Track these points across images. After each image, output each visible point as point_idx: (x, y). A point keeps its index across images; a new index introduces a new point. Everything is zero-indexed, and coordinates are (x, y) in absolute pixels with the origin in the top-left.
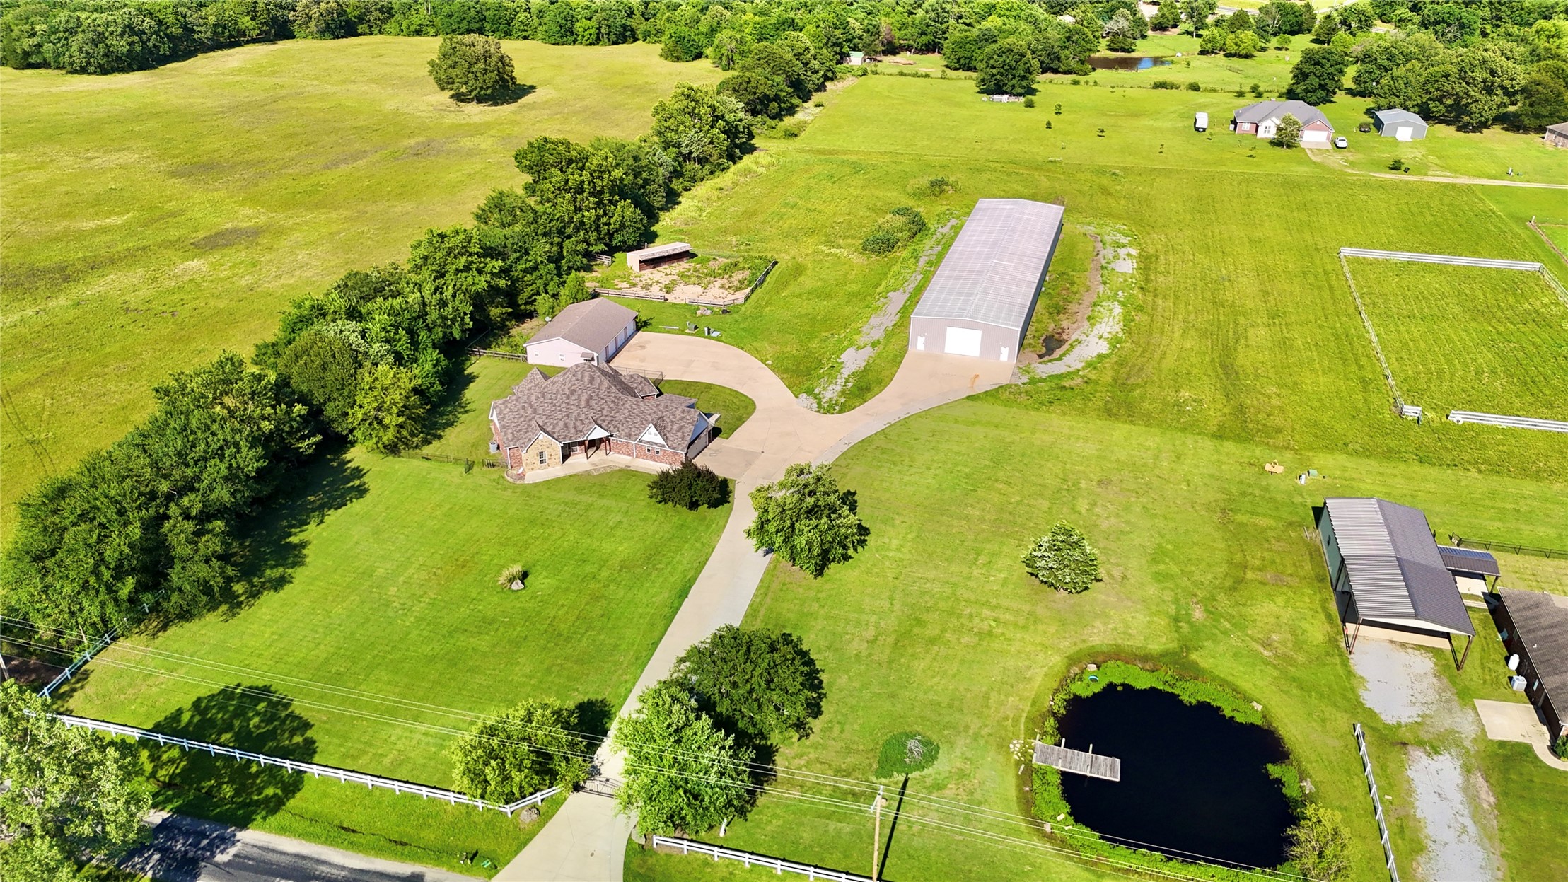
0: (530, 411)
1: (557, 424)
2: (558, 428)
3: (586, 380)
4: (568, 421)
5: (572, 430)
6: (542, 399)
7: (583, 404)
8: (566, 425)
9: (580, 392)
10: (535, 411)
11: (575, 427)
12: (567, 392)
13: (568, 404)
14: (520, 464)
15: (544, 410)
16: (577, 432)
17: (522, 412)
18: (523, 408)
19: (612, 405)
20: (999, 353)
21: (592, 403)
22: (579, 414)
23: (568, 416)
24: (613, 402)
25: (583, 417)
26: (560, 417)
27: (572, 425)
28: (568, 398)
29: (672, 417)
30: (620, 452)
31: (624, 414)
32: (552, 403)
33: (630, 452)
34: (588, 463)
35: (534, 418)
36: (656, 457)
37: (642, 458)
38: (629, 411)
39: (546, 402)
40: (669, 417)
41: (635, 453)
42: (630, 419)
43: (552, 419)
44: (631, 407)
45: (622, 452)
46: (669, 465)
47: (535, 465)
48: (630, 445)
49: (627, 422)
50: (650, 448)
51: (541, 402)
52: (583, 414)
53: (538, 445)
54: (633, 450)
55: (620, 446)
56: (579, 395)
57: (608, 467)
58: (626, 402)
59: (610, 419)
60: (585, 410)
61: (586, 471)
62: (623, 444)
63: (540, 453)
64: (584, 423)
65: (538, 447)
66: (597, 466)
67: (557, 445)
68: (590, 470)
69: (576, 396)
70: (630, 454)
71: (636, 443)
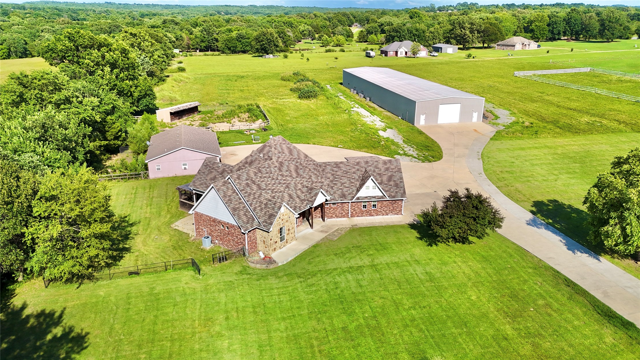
0: (255, 187)
1: (283, 196)
3: (286, 151)
4: (290, 192)
5: (297, 200)
6: (260, 175)
7: (294, 175)
10: (259, 187)
11: (298, 197)
12: (277, 164)
13: (283, 176)
14: (255, 248)
15: (266, 185)
16: (301, 200)
17: (248, 189)
18: (248, 185)
20: (472, 117)
21: (301, 172)
22: (295, 184)
23: (288, 187)
24: (314, 169)
25: (300, 186)
26: (282, 189)
28: (280, 170)
29: (376, 170)
30: (334, 216)
31: (329, 178)
32: (269, 177)
33: (344, 213)
34: (315, 231)
35: (261, 194)
36: (372, 211)
37: (358, 216)
38: (333, 175)
39: (265, 177)
40: (374, 171)
41: (350, 213)
42: (337, 181)
43: (276, 192)
44: (333, 170)
45: (336, 216)
46: (387, 216)
47: (277, 244)
48: (345, 205)
49: (335, 184)
50: (366, 204)
51: (261, 177)
52: (298, 183)
53: (280, 220)
54: (348, 210)
55: (334, 209)
56: (288, 166)
57: (337, 230)
58: (325, 166)
59: (320, 184)
60: (298, 179)
61: (324, 238)
62: (338, 206)
63: (281, 229)
64: (303, 192)
65: (280, 223)
66: (327, 232)
67: (294, 217)
68: (326, 237)
69: (286, 167)
70: (344, 215)
71: (353, 201)
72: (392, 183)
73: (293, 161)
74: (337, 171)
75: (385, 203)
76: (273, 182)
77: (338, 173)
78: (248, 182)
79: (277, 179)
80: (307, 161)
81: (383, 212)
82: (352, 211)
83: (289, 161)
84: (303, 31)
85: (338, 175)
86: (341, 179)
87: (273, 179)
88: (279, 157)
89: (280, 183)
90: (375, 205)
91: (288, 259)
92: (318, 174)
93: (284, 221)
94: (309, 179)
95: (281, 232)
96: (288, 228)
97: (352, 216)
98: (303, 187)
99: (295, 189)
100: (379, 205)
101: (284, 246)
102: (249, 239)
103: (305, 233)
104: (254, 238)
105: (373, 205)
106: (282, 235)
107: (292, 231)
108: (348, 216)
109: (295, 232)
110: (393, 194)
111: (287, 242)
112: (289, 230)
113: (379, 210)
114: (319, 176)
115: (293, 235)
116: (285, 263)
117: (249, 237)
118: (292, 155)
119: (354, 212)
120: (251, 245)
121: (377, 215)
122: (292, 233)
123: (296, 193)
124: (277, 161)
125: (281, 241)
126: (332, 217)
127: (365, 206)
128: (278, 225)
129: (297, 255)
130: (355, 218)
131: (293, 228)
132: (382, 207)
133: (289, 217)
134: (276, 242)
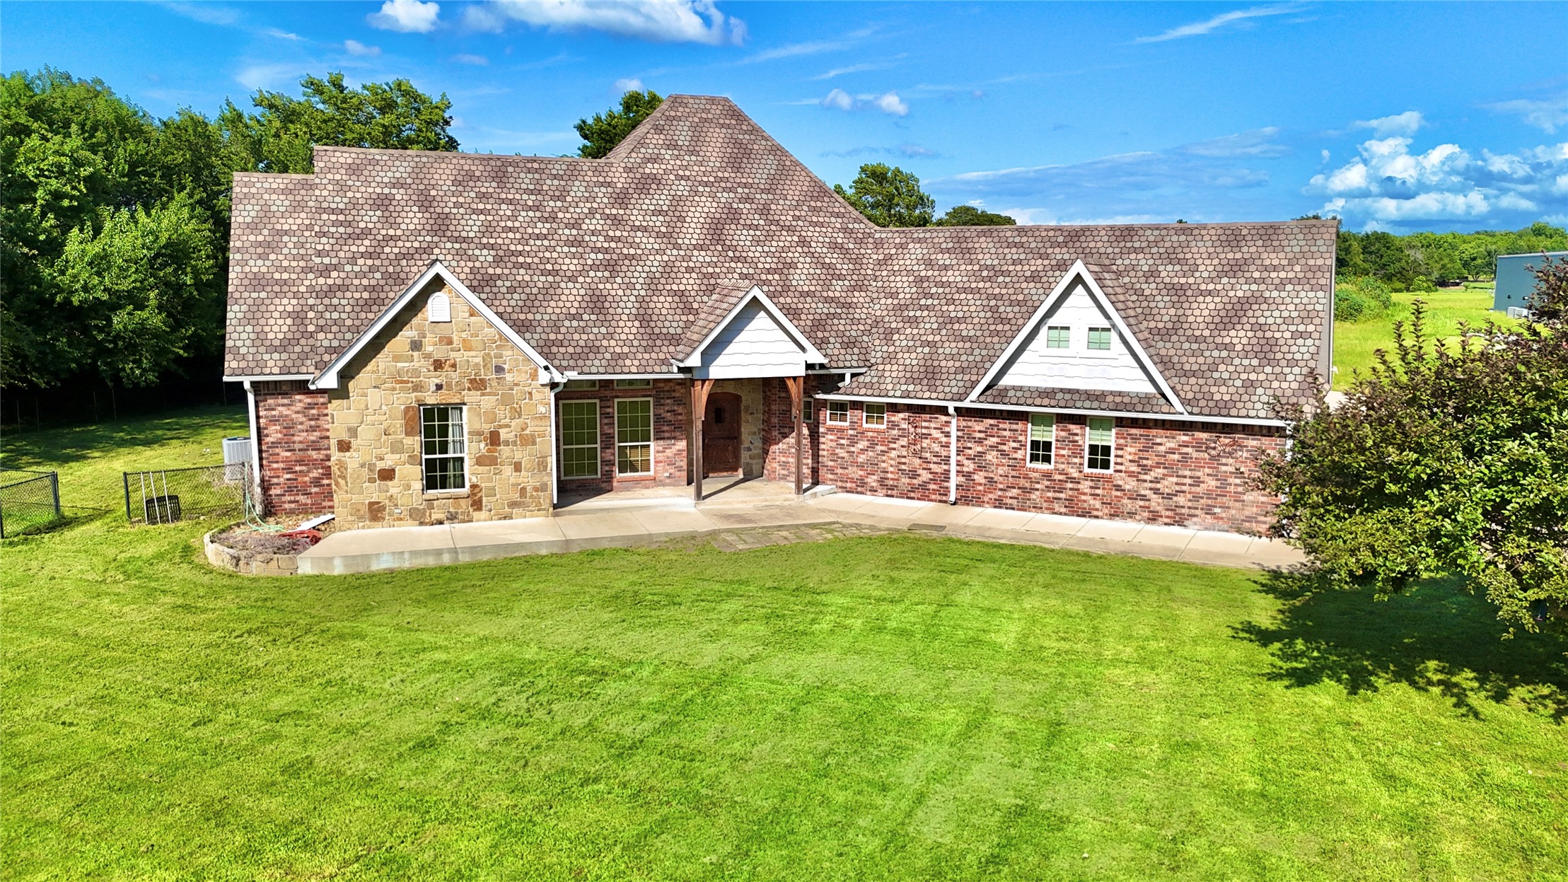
0: (413, 220)
1: (549, 292)
2: (552, 309)
3: (715, 152)
4: (613, 288)
5: (628, 329)
6: (489, 187)
7: (692, 232)
8: (597, 303)
9: (682, 188)
10: (441, 226)
11: (644, 317)
12: (620, 178)
13: (617, 221)
14: (322, 499)
15: (488, 229)
16: (653, 336)
17: (370, 218)
18: (382, 203)
19: (833, 258)
21: (741, 237)
22: (668, 270)
23: (612, 267)
24: (834, 246)
25: (689, 283)
26: (572, 265)
27: (630, 304)
29: (1166, 271)
30: (872, 481)
31: (894, 295)
32: (536, 208)
33: (925, 476)
34: (703, 512)
35: (427, 250)
36: (1085, 486)
37: (999, 504)
38: (920, 280)
39: (511, 202)
40: (1152, 274)
41: (954, 480)
42: (927, 307)
43: (528, 266)
45: (882, 482)
46: (1176, 529)
47: (394, 487)
48: (930, 425)
50: (1051, 434)
51: (483, 197)
52: (689, 270)
53: (419, 362)
54: (947, 460)
55: (873, 445)
56: (677, 201)
57: (814, 526)
58: (902, 246)
59: (824, 309)
60: (700, 257)
61: (693, 537)
62: (893, 425)
63: (429, 413)
64: (689, 310)
65: (416, 373)
66: (750, 521)
67: (534, 376)
68: (713, 534)
69: (663, 200)
70: (923, 486)
71: (966, 404)
72: (1239, 337)
73: (730, 190)
74: (946, 268)
75: (1166, 442)
76: (542, 228)
77: (950, 276)
78: (399, 194)
79: (576, 225)
80: (815, 209)
81: (1156, 502)
82: (969, 466)
83: (706, 184)
84: (1474, 259)
85: (942, 285)
86: (952, 301)
87: (552, 218)
88: (654, 160)
89: (575, 242)
90: (1106, 450)
91: (366, 557)
92: (844, 268)
93: (455, 376)
94: (768, 271)
95: (429, 432)
96: (487, 428)
97: (967, 497)
98: (710, 291)
99: (653, 285)
100: (1131, 451)
101: (452, 518)
102: (274, 433)
103: (640, 508)
104: (314, 436)
105: (1093, 449)
106: (444, 450)
107: (520, 454)
108: (946, 492)
109: (542, 466)
110: (1221, 393)
111: (478, 505)
112: (494, 439)
113: (1130, 484)
114: (840, 277)
115: (527, 479)
116: (338, 569)
117: (274, 421)
118: (738, 169)
119: (979, 477)
120: (289, 470)
121: (1112, 516)
122: (518, 467)
123: (641, 301)
124: (628, 170)
125: (431, 484)
126: (863, 484)
127: (1041, 451)
128: (399, 379)
129: (446, 559)
130: (978, 510)
131: (527, 441)
132: (1146, 469)
133: (499, 369)
134: (387, 475)
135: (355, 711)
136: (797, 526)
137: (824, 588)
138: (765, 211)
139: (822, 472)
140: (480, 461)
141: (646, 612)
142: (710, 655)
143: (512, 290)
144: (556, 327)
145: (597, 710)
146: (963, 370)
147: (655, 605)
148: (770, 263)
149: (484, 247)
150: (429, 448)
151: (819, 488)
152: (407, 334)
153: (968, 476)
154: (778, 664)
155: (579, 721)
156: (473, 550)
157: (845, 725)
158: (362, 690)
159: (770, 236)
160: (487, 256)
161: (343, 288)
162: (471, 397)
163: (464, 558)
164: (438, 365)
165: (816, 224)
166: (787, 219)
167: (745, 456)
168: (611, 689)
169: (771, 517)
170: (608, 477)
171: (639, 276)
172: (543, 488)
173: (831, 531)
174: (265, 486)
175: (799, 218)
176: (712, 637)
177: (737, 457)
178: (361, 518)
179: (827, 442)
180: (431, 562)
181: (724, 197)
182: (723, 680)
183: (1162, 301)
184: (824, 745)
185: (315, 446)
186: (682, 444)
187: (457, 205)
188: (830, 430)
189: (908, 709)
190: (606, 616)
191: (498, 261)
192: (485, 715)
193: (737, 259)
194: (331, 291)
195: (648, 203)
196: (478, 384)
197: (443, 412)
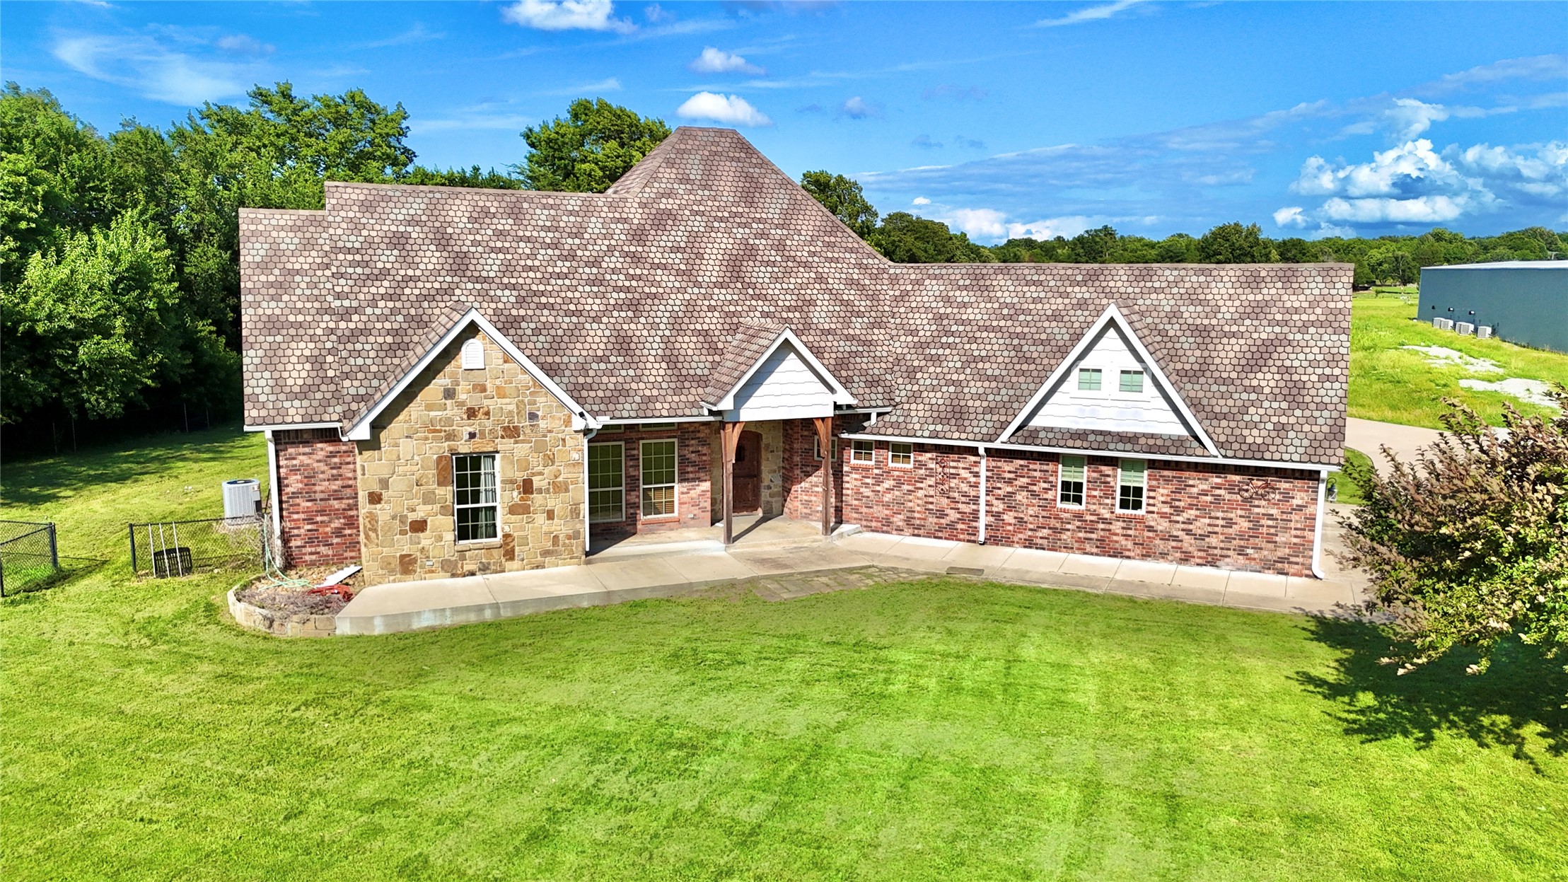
0: (431, 259)
1: (574, 333)
2: (578, 352)
3: (727, 186)
4: (637, 329)
5: (656, 371)
7: (711, 270)
8: (623, 344)
9: (698, 224)
10: (460, 265)
11: (671, 359)
12: (636, 214)
13: (636, 259)
14: (348, 549)
15: (508, 269)
16: (681, 379)
17: (386, 259)
18: (398, 241)
19: (850, 295)
21: (761, 275)
22: (690, 308)
23: (634, 306)
24: (851, 283)
25: (712, 322)
26: (595, 305)
27: (656, 345)
28: (638, 238)
29: (1189, 312)
30: (898, 520)
31: (913, 333)
32: (555, 245)
33: (953, 515)
34: (735, 556)
35: (449, 291)
36: (1117, 527)
37: (1029, 544)
38: (939, 318)
39: (529, 240)
40: (1175, 315)
41: (983, 520)
42: (949, 346)
43: (552, 307)
44: (948, 301)
45: (908, 521)
46: (1208, 570)
47: (425, 539)
48: (959, 466)
49: (936, 360)
50: (1083, 475)
51: (500, 234)
52: (711, 309)
53: (452, 411)
54: (976, 500)
55: (899, 484)
56: (693, 237)
57: (851, 571)
58: (918, 282)
59: (845, 347)
60: (721, 295)
61: (732, 584)
62: (920, 465)
63: (461, 462)
64: (714, 350)
65: (449, 422)
66: (786, 566)
67: (568, 422)
68: (752, 581)
69: (679, 236)
70: (952, 525)
71: (997, 445)
72: (1267, 379)
73: (745, 225)
74: (965, 305)
75: (1198, 484)
76: (563, 267)
77: (969, 314)
78: (415, 232)
79: (595, 263)
80: (829, 245)
81: (1188, 542)
82: (999, 506)
83: (721, 220)
85: (963, 323)
86: (974, 340)
87: (572, 256)
88: (669, 194)
89: (597, 281)
90: (1138, 491)
91: (408, 616)
92: (862, 305)
93: (488, 424)
94: (789, 309)
95: (461, 481)
96: (520, 476)
97: (996, 538)
98: (734, 329)
99: (677, 325)
100: (1163, 492)
101: (484, 569)
102: (294, 483)
103: (671, 553)
104: (335, 485)
105: (1125, 490)
106: (476, 499)
107: (554, 502)
108: (975, 532)
109: (575, 512)
110: (1253, 437)
111: (510, 555)
112: (527, 487)
113: (1163, 525)
114: (859, 314)
115: (560, 527)
116: (379, 629)
117: (294, 470)
118: (751, 204)
119: (1009, 517)
120: (309, 520)
121: (1145, 556)
122: (550, 515)
123: (666, 341)
124: (643, 205)
125: (463, 534)
126: (889, 523)
127: (1072, 492)
128: (432, 428)
129: (488, 615)
130: (1008, 550)
131: (559, 487)
132: (1178, 511)
133: (533, 416)
134: (419, 526)
135: (450, 798)
136: (834, 571)
137: (884, 642)
138: (780, 246)
139: (846, 511)
140: (513, 510)
141: (712, 674)
142: (796, 723)
143: (537, 332)
144: (584, 370)
145: (703, 792)
146: (991, 411)
147: (718, 665)
148: (789, 300)
149: (506, 287)
150: (461, 498)
151: (844, 528)
152: (441, 382)
153: (997, 516)
154: (870, 732)
155: (689, 805)
156: (514, 604)
157: (960, 803)
158: (449, 773)
159: (788, 273)
160: (509, 297)
161: (365, 332)
162: (505, 445)
163: (506, 613)
164: (472, 413)
165: (831, 260)
166: (803, 254)
167: (765, 495)
168: (708, 766)
169: (805, 561)
170: (633, 519)
171: (662, 315)
172: (576, 535)
173: (870, 576)
174: (285, 538)
175: (814, 254)
176: (791, 701)
177: (757, 495)
178: (392, 572)
179: (851, 481)
180: (473, 618)
181: (740, 232)
182: (817, 751)
183: (1187, 342)
184: (949, 828)
185: (337, 496)
186: (706, 486)
187: (475, 243)
188: (855, 469)
189: (1020, 784)
190: (674, 678)
191: (521, 301)
192: (588, 798)
193: (757, 297)
194: (354, 335)
195: (665, 240)
196: (512, 432)
197: (476, 461)
